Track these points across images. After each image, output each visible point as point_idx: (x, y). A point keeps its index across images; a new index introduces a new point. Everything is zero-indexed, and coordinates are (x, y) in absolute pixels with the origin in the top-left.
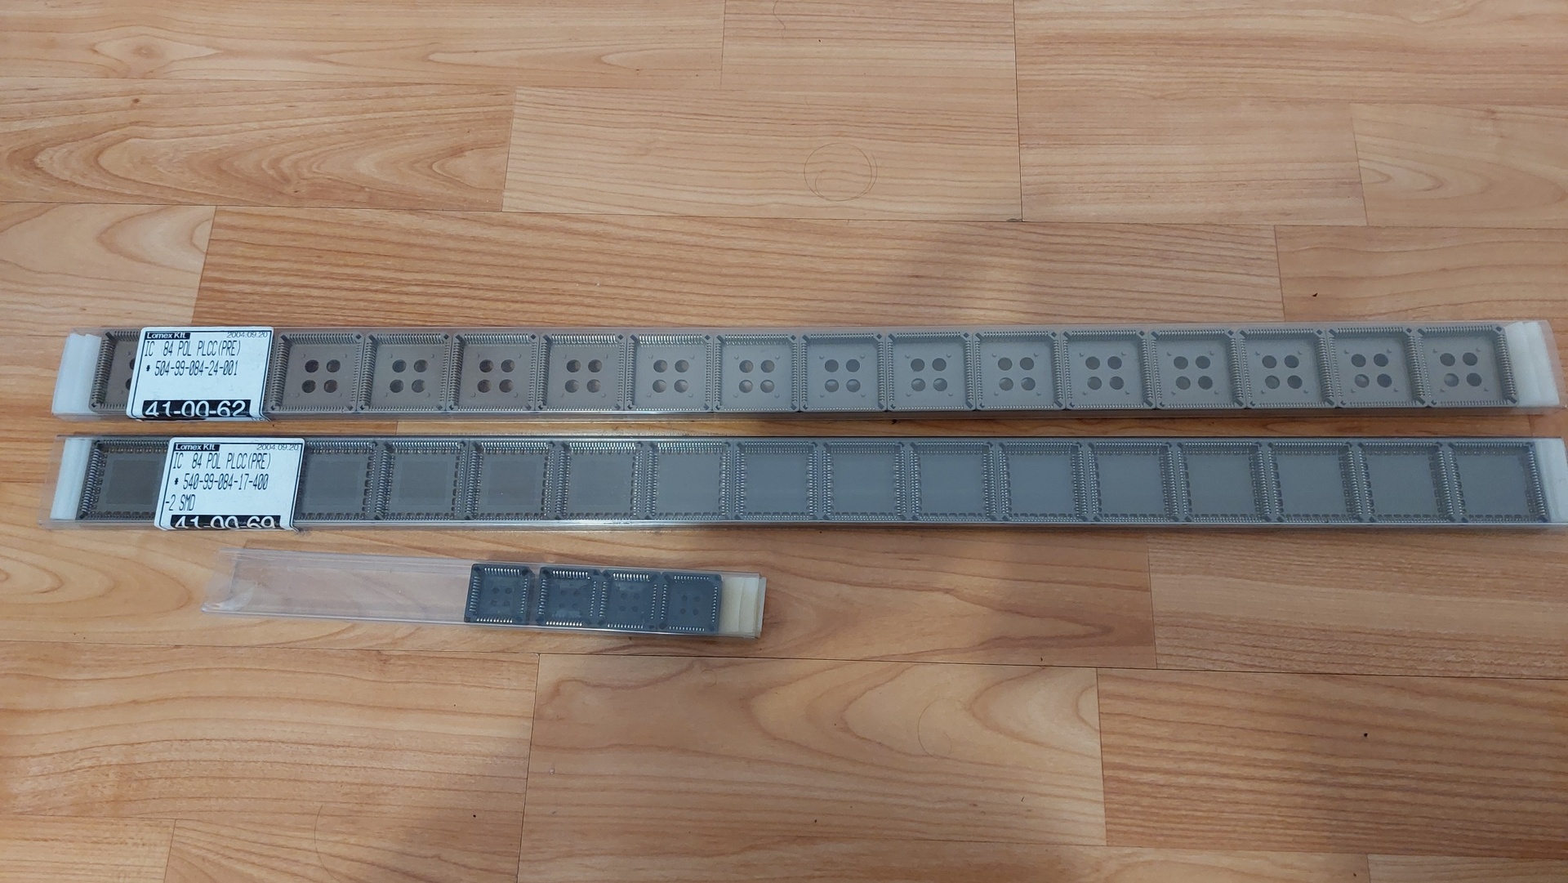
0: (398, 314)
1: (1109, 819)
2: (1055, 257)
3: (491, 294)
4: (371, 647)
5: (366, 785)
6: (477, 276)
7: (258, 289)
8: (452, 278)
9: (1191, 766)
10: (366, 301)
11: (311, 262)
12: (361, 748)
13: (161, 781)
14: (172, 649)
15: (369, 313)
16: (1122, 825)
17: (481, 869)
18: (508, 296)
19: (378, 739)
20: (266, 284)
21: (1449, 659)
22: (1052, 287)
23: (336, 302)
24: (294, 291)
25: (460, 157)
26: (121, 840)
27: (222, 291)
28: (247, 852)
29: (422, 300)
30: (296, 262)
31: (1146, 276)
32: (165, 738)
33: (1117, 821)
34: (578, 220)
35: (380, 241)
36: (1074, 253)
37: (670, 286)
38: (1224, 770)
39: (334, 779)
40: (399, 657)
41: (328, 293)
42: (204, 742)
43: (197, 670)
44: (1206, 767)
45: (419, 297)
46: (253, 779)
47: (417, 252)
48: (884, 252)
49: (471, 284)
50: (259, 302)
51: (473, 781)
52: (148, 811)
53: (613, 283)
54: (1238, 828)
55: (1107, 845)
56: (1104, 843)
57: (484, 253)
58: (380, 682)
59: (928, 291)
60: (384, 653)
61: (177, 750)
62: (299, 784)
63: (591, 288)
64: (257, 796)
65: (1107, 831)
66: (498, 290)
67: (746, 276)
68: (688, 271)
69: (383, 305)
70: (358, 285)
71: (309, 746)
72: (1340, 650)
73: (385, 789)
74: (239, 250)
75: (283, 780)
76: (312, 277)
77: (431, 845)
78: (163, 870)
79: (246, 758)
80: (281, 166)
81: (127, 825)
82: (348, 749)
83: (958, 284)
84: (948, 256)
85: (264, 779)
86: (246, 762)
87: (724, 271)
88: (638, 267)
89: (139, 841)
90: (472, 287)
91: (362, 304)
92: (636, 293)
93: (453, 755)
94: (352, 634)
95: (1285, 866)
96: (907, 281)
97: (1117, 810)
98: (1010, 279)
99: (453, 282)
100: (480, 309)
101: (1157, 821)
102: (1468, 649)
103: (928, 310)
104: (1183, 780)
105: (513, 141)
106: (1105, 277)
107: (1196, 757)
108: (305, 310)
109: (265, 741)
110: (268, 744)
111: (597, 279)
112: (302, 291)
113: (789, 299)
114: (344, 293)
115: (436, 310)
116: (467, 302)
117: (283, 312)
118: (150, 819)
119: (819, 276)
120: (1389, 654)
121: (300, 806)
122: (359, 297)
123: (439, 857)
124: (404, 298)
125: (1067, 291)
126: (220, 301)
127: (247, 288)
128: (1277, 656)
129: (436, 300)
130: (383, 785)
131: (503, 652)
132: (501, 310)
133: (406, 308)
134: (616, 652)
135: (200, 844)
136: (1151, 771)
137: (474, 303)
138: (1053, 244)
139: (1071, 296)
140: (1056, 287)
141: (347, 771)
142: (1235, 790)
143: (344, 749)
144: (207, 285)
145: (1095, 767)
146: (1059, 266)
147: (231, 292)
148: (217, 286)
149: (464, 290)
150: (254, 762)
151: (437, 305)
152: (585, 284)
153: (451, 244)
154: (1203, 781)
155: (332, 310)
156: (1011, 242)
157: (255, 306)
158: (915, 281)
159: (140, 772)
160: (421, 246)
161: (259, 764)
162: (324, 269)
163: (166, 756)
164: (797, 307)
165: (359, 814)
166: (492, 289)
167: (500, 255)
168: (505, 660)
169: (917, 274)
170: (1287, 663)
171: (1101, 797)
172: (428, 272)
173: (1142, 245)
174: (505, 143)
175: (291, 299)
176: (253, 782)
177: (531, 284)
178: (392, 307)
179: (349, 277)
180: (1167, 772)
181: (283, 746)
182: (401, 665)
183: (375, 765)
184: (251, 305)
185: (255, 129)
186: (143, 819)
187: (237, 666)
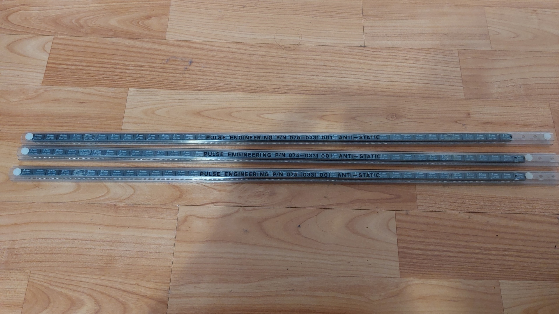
0: (125, 77)
1: (400, 268)
2: (377, 60)
3: (161, 70)
4: (112, 203)
5: (109, 256)
6: (156, 63)
7: (69, 67)
8: (146, 64)
9: (432, 247)
10: (112, 72)
11: (91, 57)
12: (107, 242)
13: (25, 255)
14: (31, 203)
15: (113, 77)
16: (406, 270)
17: (155, 289)
18: (168, 71)
19: (114, 238)
20: (73, 65)
21: (527, 207)
22: (376, 70)
23: (100, 72)
24: (84, 68)
25: (150, 19)
26: (8, 279)
27: (56, 68)
28: (59, 283)
29: (134, 72)
30: (85, 57)
31: (410, 67)
32: (28, 238)
33: (404, 268)
34: (196, 43)
35: (118, 50)
36: (384, 58)
37: (231, 68)
38: (444, 249)
39: (96, 254)
40: (123, 207)
41: (97, 69)
42: (44, 240)
43: (41, 212)
44: (437, 248)
45: (133, 71)
46: (63, 254)
47: (133, 54)
48: (312, 57)
49: (153, 66)
50: (70, 72)
51: (152, 255)
52: (20, 267)
53: (209, 67)
54: (450, 271)
55: (400, 278)
56: (399, 277)
57: (159, 55)
58: (115, 216)
59: (329, 71)
60: (116, 205)
61: (32, 243)
62: (82, 256)
63: (200, 68)
64: (64, 261)
65: (400, 272)
66: (164, 69)
67: (260, 65)
68: (238, 63)
69: (119, 74)
70: (109, 66)
71: (86, 241)
72: (486, 204)
73: (116, 258)
74: (63, 52)
75: (75, 254)
76: (91, 63)
77: (134, 279)
78: (25, 290)
79: (60, 246)
80: (80, 22)
81: (10, 272)
82: (102, 242)
83: (342, 69)
84: (337, 58)
85: (68, 254)
86: (60, 247)
87: (252, 63)
88: (218, 61)
89: (16, 279)
90: (154, 67)
91: (110, 73)
92: (218, 70)
93: (144, 244)
94: (104, 198)
95: (468, 285)
96: (322, 67)
97: (404, 264)
98: (360, 67)
99: (146, 65)
100: (157, 75)
101: (419, 268)
102: (534, 203)
103: (330, 78)
104: (428, 253)
105: (170, 14)
106: (396, 67)
107: (433, 244)
108: (88, 75)
109: (68, 239)
110: (69, 240)
111: (202, 65)
112: (87, 68)
113: (276, 73)
114: (103, 69)
115: (139, 75)
116: (152, 73)
117: (79, 76)
118: (20, 270)
119: (288, 65)
120: (505, 205)
121: (82, 264)
122: (109, 71)
123: (138, 284)
124: (127, 71)
125: (382, 72)
126: (55, 71)
127: (66, 67)
128: (463, 206)
129: (139, 72)
130: (116, 256)
131: (164, 205)
132: (165, 76)
133: (128, 75)
134: (209, 205)
135: (41, 280)
136: (417, 249)
137: (154, 73)
138: (376, 55)
139: (383, 74)
140: (377, 70)
141: (101, 251)
142: (448, 256)
143: (100, 242)
144: (50, 65)
145: (395, 248)
146: (378, 63)
147: (59, 68)
148: (53, 66)
149: (151, 68)
150: (64, 247)
151: (140, 74)
152: (198, 67)
153: (146, 51)
154: (436, 253)
155: (98, 75)
156: (360, 54)
157: (69, 73)
158: (325, 67)
159: (17, 251)
160: (134, 52)
161: (65, 248)
162: (96, 60)
163: (27, 245)
164: (280, 76)
165: (106, 268)
166: (161, 68)
167: (165, 55)
168: (165, 208)
169: (325, 65)
170: (467, 208)
171: (398, 259)
172: (136, 61)
173: (409, 56)
174: (167, 15)
175: (83, 71)
176: (63, 255)
177: (177, 67)
178: (122, 74)
179: (105, 63)
180: (422, 250)
181: (76, 241)
182: (123, 210)
183: (112, 248)
184: (67, 73)
185: (70, 8)
186: (17, 270)
187: (58, 210)
